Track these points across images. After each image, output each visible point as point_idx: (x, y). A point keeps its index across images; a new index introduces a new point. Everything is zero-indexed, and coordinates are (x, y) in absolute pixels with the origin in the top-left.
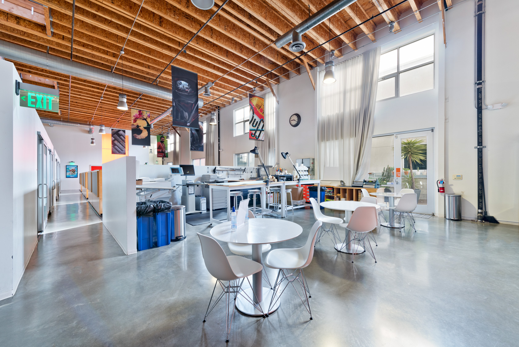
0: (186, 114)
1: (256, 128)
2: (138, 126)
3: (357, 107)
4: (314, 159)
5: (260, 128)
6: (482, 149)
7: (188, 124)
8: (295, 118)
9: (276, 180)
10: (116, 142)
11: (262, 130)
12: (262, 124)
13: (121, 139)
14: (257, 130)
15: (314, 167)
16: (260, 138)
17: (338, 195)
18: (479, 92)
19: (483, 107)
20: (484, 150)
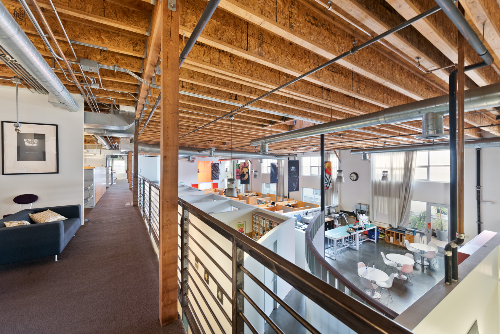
0: (294, 184)
1: (327, 182)
2: (243, 172)
3: (400, 180)
4: (369, 205)
5: (329, 181)
6: (480, 224)
7: (295, 189)
8: (354, 175)
9: (354, 231)
10: (214, 172)
11: (331, 182)
12: (330, 178)
13: (216, 169)
14: (328, 183)
15: (369, 210)
16: (330, 188)
17: (388, 235)
18: (479, 193)
19: (481, 201)
20: (482, 225)
